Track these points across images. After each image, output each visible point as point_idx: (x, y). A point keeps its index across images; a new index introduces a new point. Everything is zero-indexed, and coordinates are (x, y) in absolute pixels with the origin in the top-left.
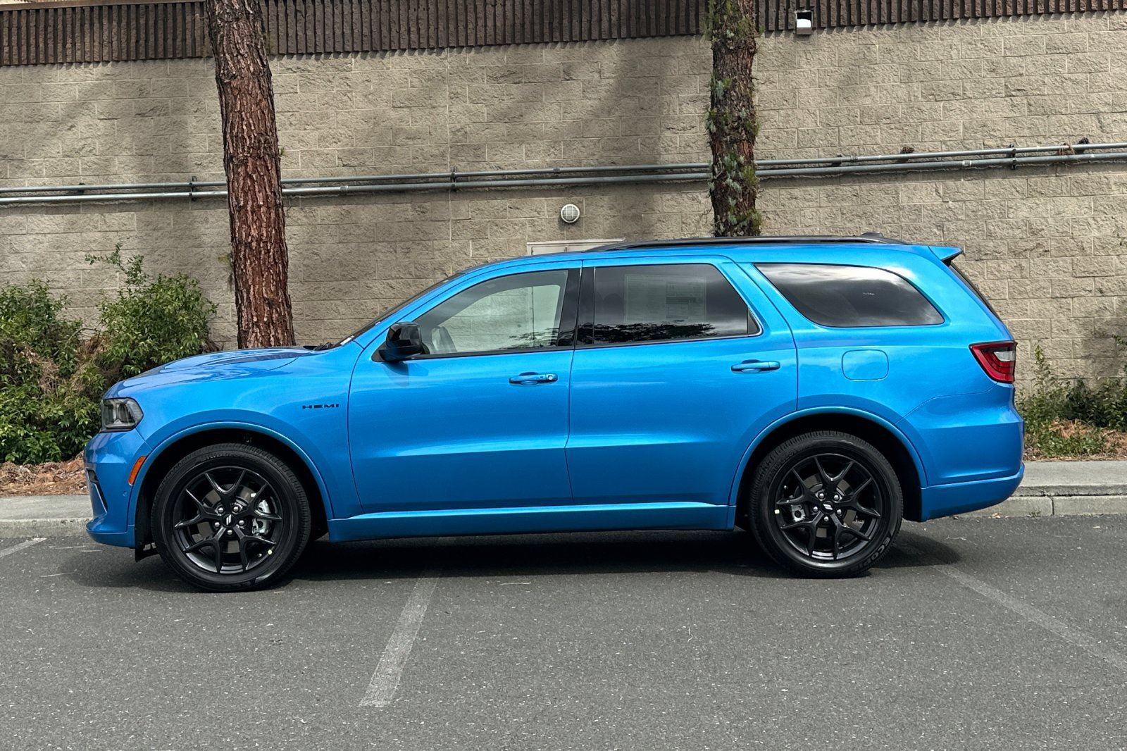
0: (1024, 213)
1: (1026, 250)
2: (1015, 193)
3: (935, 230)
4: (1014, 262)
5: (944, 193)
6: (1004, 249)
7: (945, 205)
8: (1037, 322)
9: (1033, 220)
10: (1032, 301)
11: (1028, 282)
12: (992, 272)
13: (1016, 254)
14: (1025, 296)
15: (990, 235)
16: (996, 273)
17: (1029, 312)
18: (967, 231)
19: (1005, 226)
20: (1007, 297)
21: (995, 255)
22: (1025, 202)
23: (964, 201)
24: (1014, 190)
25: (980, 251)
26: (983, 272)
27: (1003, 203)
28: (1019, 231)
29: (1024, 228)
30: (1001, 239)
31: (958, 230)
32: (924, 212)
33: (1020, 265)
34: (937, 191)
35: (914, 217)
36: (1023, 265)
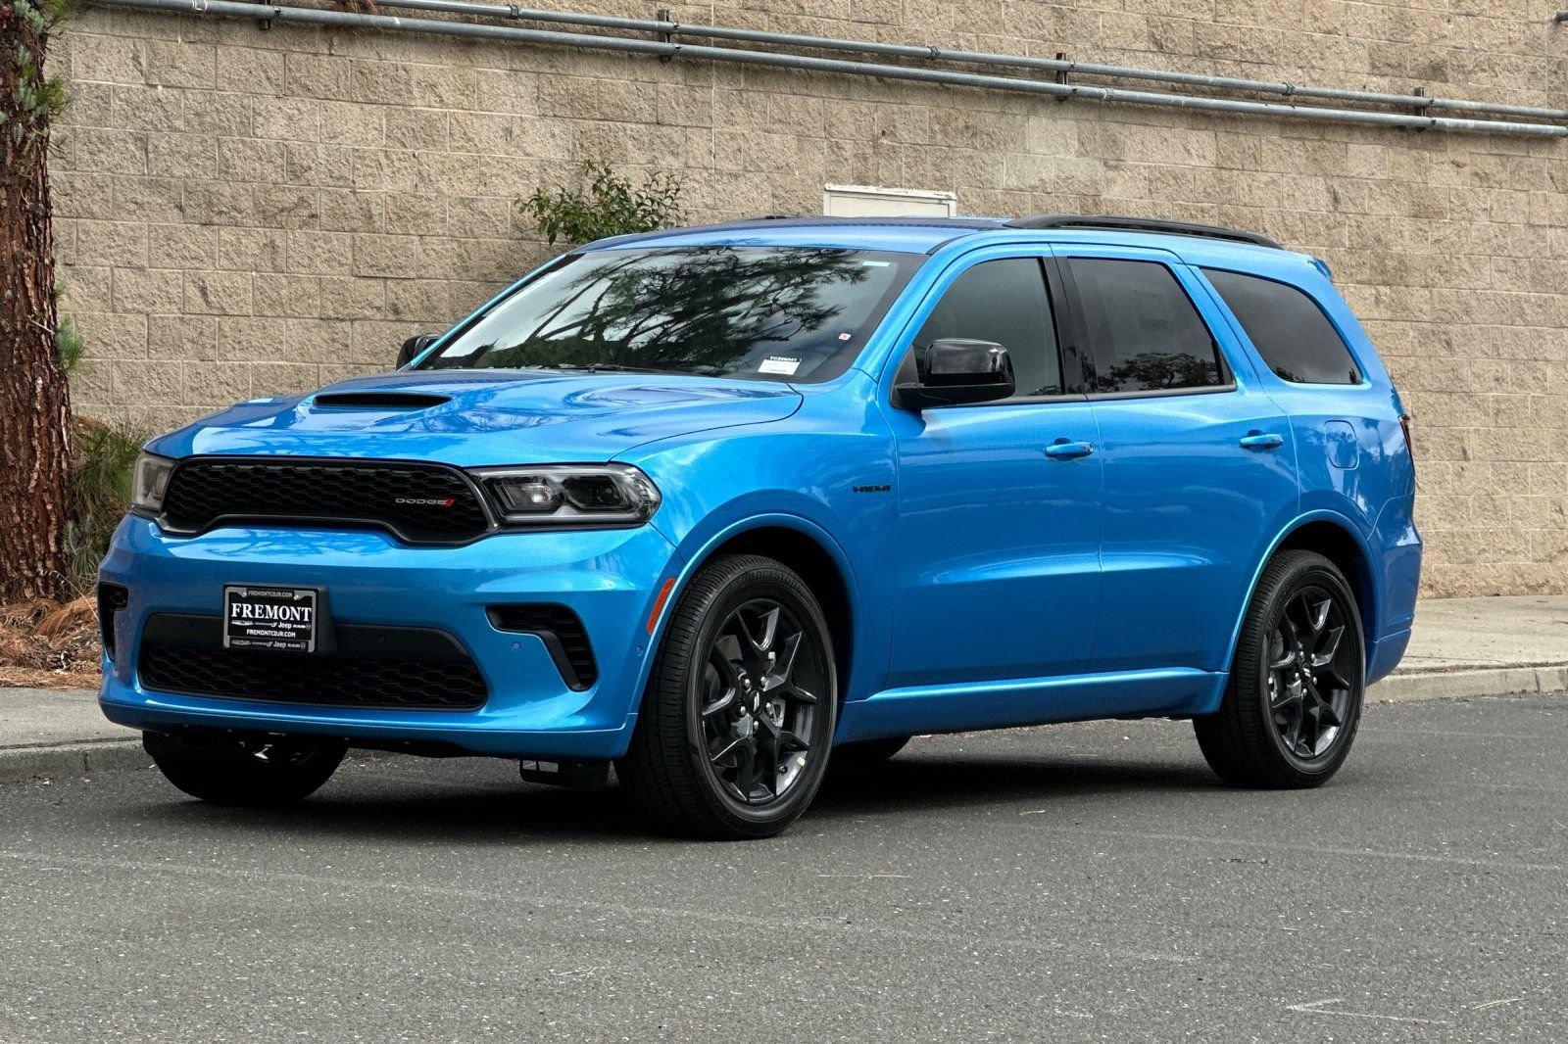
0: (277, 128)
1: (282, 210)
2: (265, 83)
3: (132, 147)
4: (261, 235)
5: (151, 65)
6: (246, 204)
7: (151, 92)
8: (299, 371)
9: (293, 144)
10: (290, 322)
11: (284, 281)
12: (227, 254)
13: (268, 216)
14: (279, 310)
15: (225, 169)
16: (233, 255)
17: (285, 347)
18: (187, 158)
19: (249, 152)
20: (251, 312)
21: (232, 217)
22: (280, 104)
23: (183, 89)
24: (263, 75)
25: (210, 204)
26: (213, 253)
27: (246, 101)
28: (270, 167)
29: (279, 161)
30: (244, 181)
31: (171, 153)
32: (116, 104)
33: (272, 242)
34: (136, 58)
35: (95, 113)
36: (278, 242)
